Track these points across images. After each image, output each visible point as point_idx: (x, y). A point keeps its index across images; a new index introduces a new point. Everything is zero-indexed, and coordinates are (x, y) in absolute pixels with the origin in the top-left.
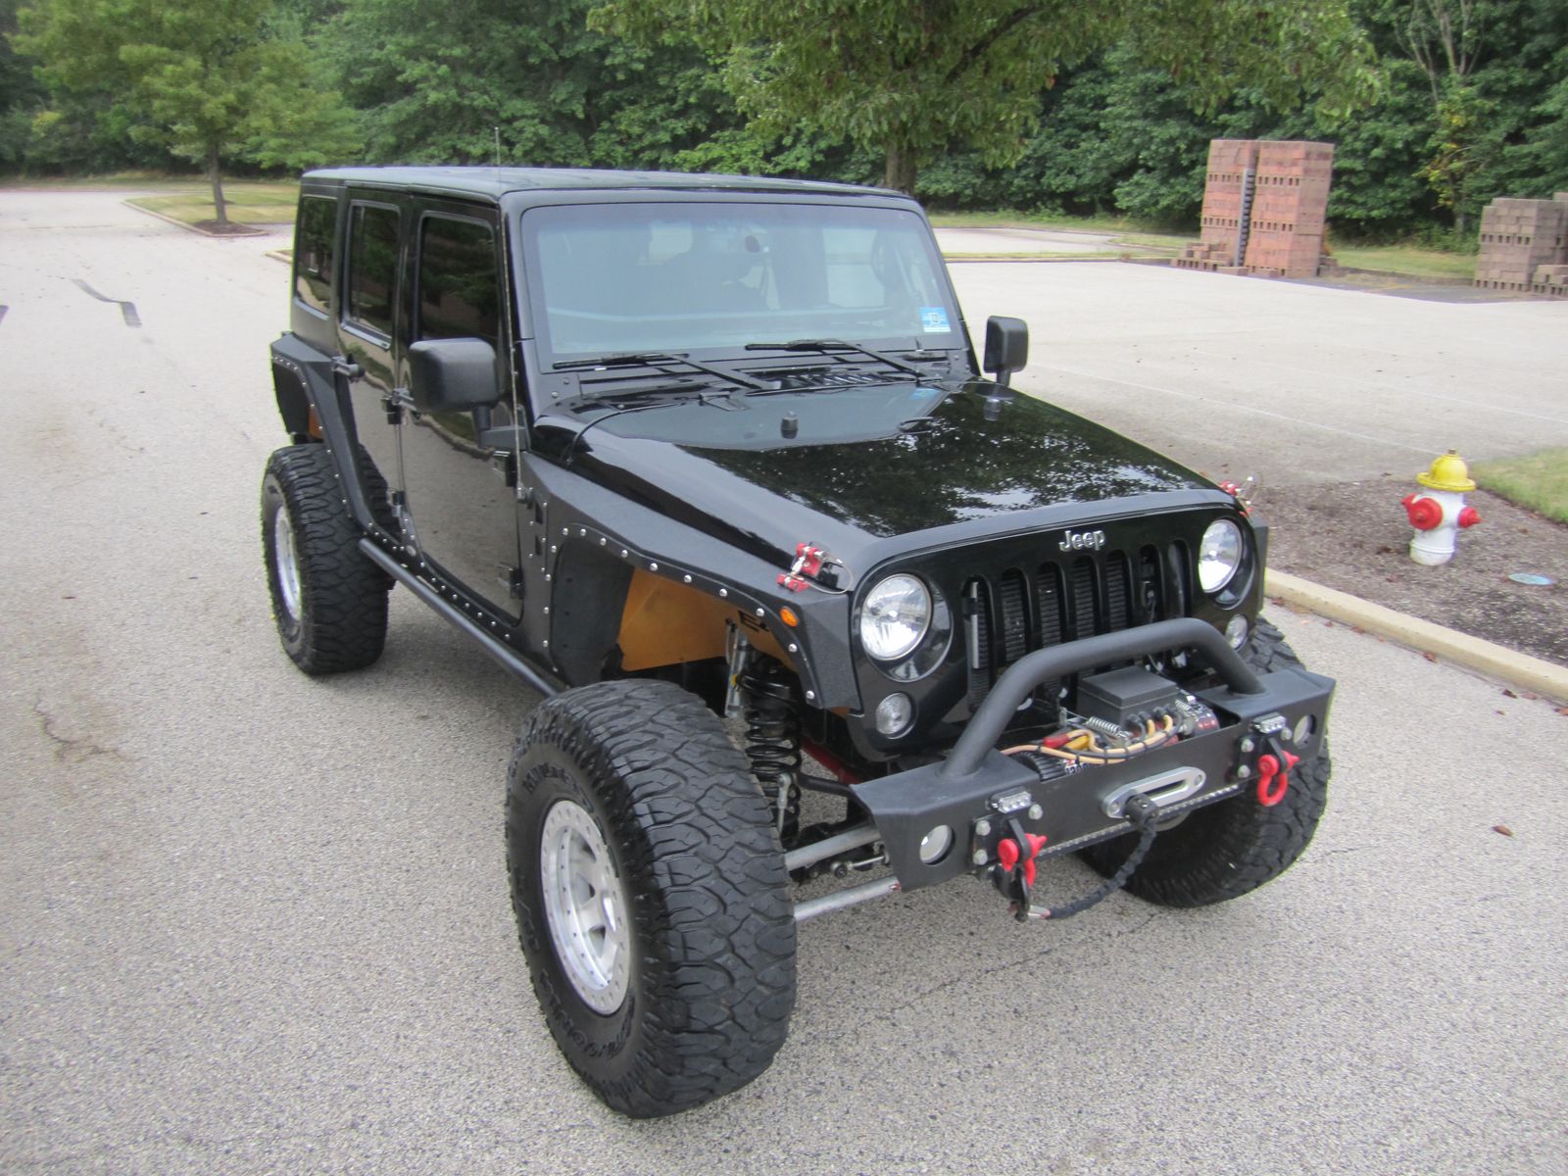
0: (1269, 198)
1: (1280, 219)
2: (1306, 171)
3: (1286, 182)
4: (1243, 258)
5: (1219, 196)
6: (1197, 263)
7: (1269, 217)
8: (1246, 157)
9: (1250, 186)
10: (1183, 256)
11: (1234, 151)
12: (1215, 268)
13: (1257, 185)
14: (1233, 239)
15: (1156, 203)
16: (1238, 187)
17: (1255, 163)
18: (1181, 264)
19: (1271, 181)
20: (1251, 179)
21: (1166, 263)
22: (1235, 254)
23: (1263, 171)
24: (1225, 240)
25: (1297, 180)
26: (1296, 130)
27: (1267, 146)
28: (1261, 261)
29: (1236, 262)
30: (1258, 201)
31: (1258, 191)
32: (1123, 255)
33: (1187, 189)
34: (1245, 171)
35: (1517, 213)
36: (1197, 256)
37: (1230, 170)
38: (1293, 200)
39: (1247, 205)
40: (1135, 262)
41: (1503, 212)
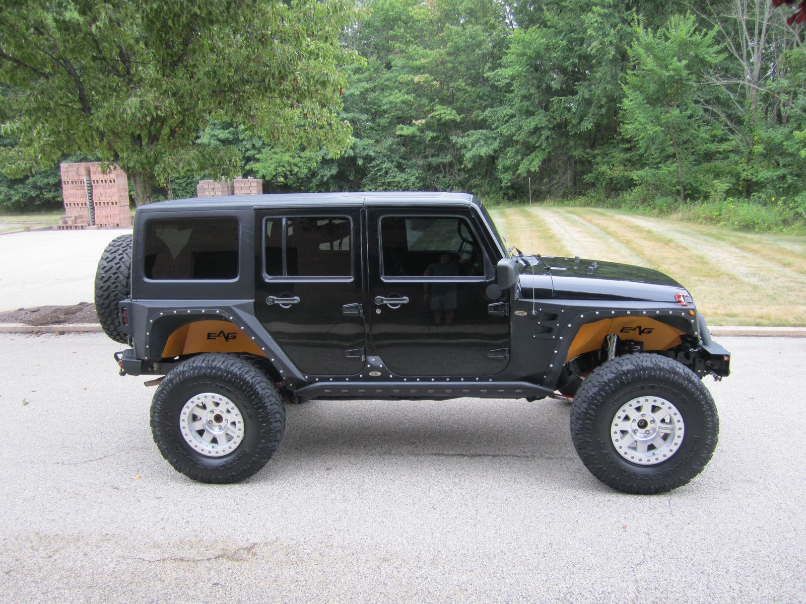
0: (101, 190)
1: (109, 200)
2: (117, 176)
3: (108, 182)
4: (94, 221)
5: (72, 192)
6: (71, 227)
7: (103, 199)
8: (83, 171)
9: (89, 185)
10: (61, 223)
11: (75, 168)
12: (82, 227)
13: (92, 184)
14: (86, 213)
15: (10, 199)
16: (83, 186)
17: (89, 173)
18: (60, 228)
19: (100, 182)
20: (88, 182)
21: (50, 228)
22: (90, 220)
23: (93, 177)
24: (81, 213)
25: (114, 180)
26: (82, 157)
27: (93, 165)
28: (104, 222)
29: (91, 224)
30: (95, 192)
31: (94, 187)
32: (26, 228)
33: (26, 190)
34: (85, 178)
35: (212, 186)
36: (70, 223)
37: (76, 178)
38: (114, 190)
39: (90, 195)
40: (33, 230)
41: (206, 186)
